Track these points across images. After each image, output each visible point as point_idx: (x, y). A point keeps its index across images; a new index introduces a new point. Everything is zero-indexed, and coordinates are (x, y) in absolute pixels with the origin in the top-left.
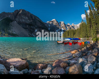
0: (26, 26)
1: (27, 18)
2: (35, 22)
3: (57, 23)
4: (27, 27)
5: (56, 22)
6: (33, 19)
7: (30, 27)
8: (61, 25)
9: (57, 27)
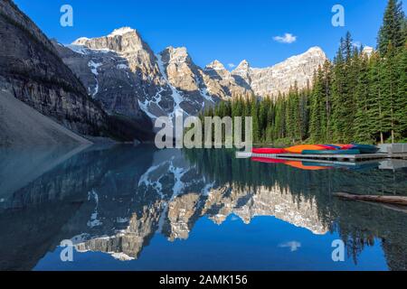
3: (146, 56)
5: (139, 47)
8: (171, 68)
9: (142, 82)
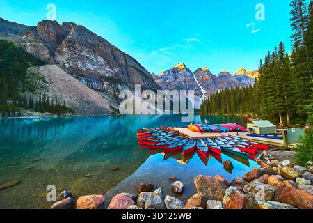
0: (103, 84)
1: (101, 60)
2: (127, 73)
4: (105, 86)
6: (120, 66)
7: (113, 88)
